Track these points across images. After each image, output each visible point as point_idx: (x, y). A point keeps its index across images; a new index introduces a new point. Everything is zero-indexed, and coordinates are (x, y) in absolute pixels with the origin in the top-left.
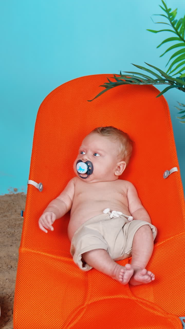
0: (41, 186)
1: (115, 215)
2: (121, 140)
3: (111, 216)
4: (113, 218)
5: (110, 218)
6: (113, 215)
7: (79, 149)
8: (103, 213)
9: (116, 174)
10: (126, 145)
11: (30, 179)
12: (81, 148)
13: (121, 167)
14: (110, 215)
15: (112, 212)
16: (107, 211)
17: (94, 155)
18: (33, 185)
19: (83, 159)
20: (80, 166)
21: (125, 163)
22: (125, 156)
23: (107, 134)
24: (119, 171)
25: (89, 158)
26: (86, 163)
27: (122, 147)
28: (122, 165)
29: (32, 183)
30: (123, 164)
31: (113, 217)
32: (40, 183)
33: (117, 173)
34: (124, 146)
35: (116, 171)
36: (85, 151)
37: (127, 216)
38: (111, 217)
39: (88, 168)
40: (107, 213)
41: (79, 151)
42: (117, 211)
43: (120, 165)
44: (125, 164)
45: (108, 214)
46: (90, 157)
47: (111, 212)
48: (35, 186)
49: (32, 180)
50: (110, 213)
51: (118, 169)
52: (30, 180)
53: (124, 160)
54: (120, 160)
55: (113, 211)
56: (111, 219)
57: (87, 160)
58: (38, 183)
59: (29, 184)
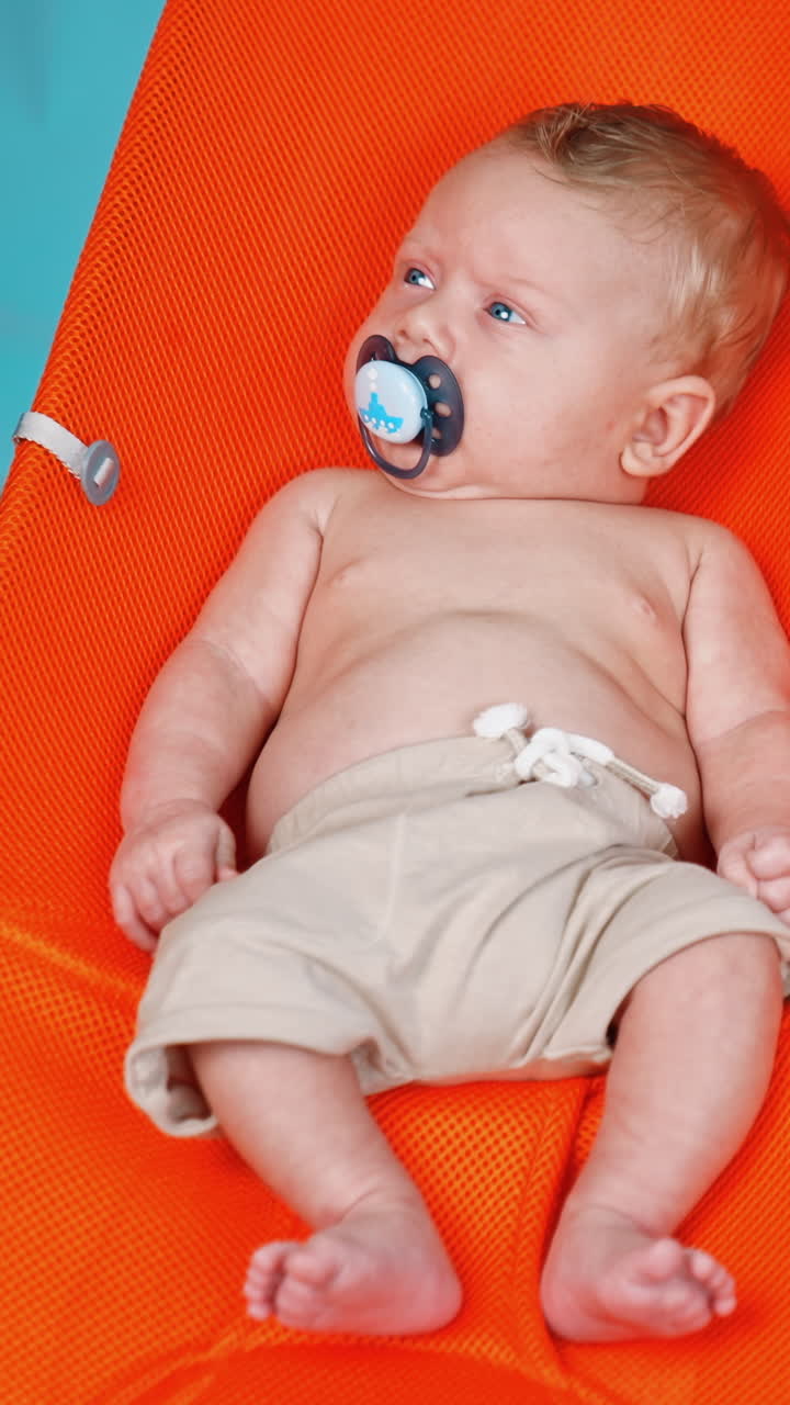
0: (107, 464)
1: (550, 760)
2: (702, 228)
3: (523, 767)
4: (533, 780)
5: (514, 773)
6: (540, 761)
7: (398, 244)
8: (472, 734)
9: (631, 464)
10: (731, 267)
11: (38, 406)
12: (413, 248)
13: (678, 415)
14: (515, 756)
15: (536, 738)
16: (501, 720)
17: (487, 310)
18: (47, 452)
19: (403, 333)
20: (373, 387)
21: (711, 396)
22: (711, 341)
23: (606, 173)
24: (657, 444)
25: (444, 332)
26: (421, 369)
27: (696, 274)
28: (685, 404)
29: (48, 433)
30: (691, 396)
31: (537, 773)
32: (95, 445)
33: (636, 456)
34: (715, 276)
35: (636, 440)
36: (434, 267)
37: (646, 781)
38: (524, 774)
39: (432, 405)
40: (499, 735)
41: (396, 263)
42: (568, 732)
43: (671, 400)
44: (704, 400)
45: (503, 745)
46: (458, 332)
47: (528, 733)
48: (61, 459)
49: (51, 415)
50: (518, 739)
51: (655, 426)
52: (36, 414)
53: (702, 368)
54: (670, 367)
55: (542, 727)
56: (522, 782)
57: (427, 351)
58: (87, 442)
59: (23, 440)
